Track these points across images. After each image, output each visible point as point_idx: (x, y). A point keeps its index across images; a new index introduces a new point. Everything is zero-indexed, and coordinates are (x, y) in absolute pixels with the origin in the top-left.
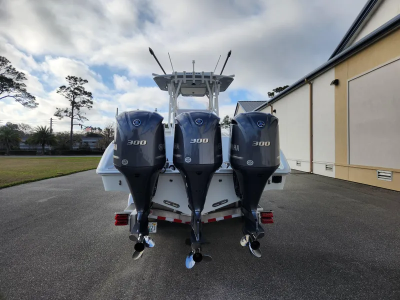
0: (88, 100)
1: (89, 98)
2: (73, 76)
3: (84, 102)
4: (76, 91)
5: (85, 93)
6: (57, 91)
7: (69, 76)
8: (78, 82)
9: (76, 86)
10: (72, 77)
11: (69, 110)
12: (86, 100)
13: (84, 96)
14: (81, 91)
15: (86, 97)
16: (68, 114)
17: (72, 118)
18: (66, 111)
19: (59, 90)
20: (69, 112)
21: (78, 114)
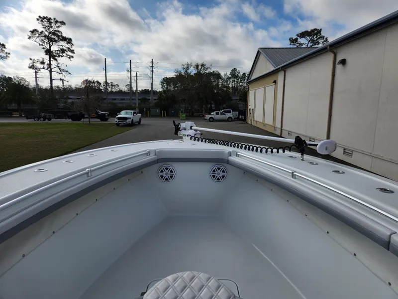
0: (68, 48)
1: (68, 46)
2: (45, 16)
3: (63, 51)
5: (64, 39)
6: (28, 37)
7: (40, 17)
8: (53, 25)
9: (51, 30)
10: (44, 18)
11: (45, 61)
12: (65, 48)
13: (62, 43)
14: (58, 36)
15: (65, 45)
16: (46, 66)
17: (51, 72)
18: (42, 63)
19: (30, 35)
20: (46, 64)
21: (58, 66)
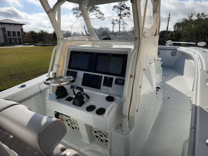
0: (128, 12)
1: (128, 11)
3: (125, 14)
4: (122, 8)
5: (127, 8)
9: (122, 4)
12: (127, 13)
13: (126, 10)
14: (124, 7)
16: (118, 22)
17: (120, 24)
18: (117, 21)
19: (113, 8)
20: (118, 21)
21: (123, 22)
